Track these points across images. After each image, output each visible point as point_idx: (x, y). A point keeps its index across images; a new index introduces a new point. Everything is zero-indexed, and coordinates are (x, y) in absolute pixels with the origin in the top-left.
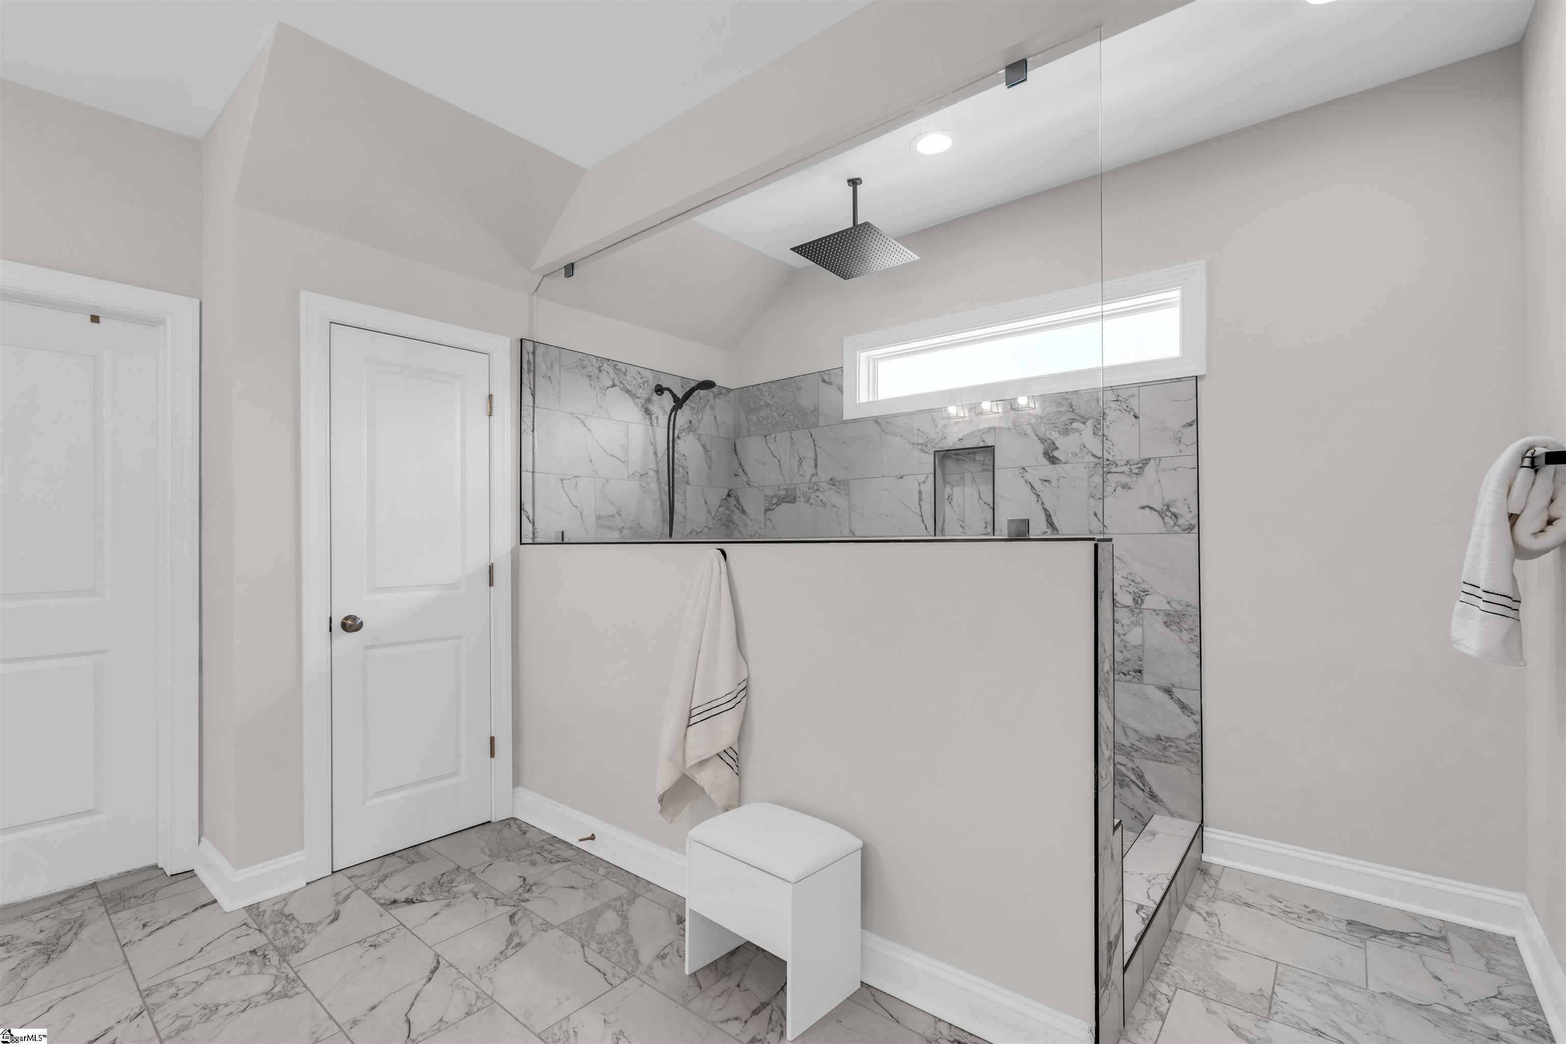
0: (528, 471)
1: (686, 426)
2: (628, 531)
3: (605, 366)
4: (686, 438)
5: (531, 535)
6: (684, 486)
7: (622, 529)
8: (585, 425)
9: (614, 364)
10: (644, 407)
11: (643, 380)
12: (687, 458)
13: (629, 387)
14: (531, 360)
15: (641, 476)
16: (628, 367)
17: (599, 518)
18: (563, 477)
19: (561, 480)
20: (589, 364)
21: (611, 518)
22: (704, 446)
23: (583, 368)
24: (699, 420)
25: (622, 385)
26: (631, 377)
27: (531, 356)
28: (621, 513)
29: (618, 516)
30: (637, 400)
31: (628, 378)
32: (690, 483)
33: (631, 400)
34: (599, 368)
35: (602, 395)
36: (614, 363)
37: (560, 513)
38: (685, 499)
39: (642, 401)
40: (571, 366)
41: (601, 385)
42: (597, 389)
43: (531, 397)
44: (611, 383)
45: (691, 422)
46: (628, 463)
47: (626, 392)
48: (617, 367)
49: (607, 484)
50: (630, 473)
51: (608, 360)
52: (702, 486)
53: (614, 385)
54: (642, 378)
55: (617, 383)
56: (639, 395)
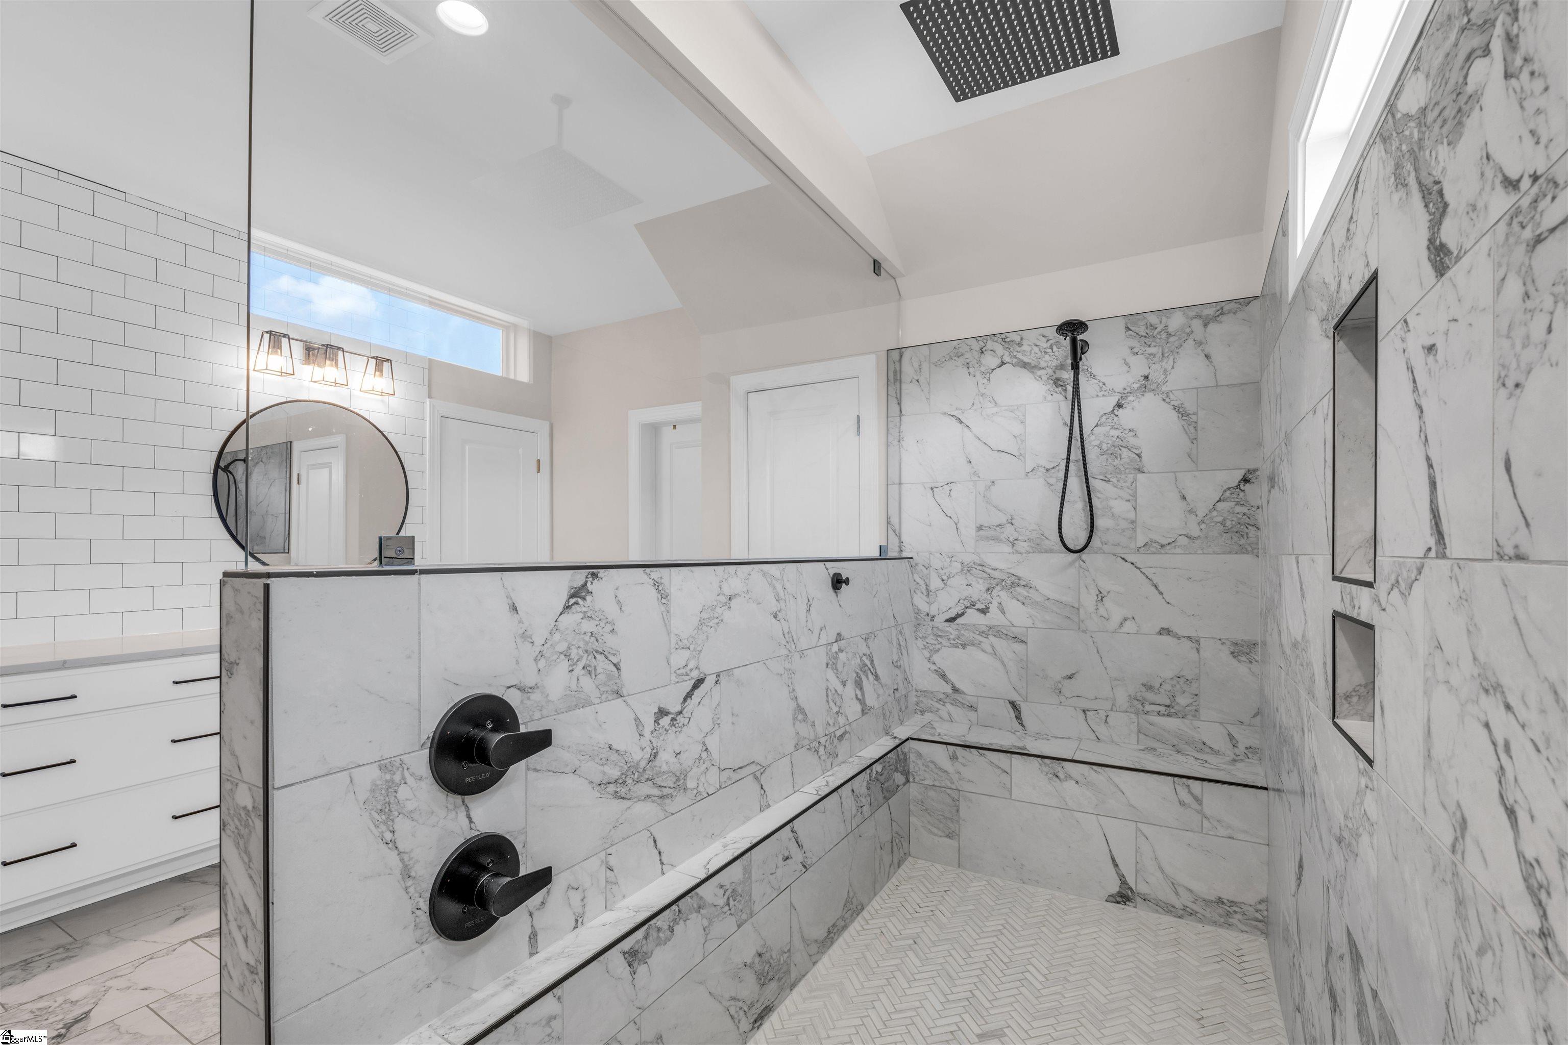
0: (894, 484)
1: (1136, 386)
2: (1025, 544)
3: (990, 344)
4: (1135, 404)
5: (897, 549)
6: (1131, 476)
7: (1015, 542)
8: (961, 422)
9: (1003, 339)
10: (1053, 378)
11: (1050, 342)
12: (1137, 433)
13: (1026, 359)
14: (898, 369)
15: (1047, 470)
16: (1023, 334)
17: (980, 528)
18: (933, 486)
19: (932, 489)
20: (968, 349)
21: (998, 528)
22: (1177, 409)
23: (959, 357)
24: (1165, 370)
25: (1015, 360)
26: (1029, 345)
27: (897, 365)
28: (1013, 521)
29: (1010, 525)
30: (1040, 373)
31: (1025, 347)
32: (1145, 470)
33: (1031, 375)
34: (981, 349)
35: (985, 381)
36: (1003, 336)
37: (930, 525)
38: (1134, 495)
39: (1050, 371)
40: (943, 360)
41: (983, 369)
42: (978, 374)
43: (897, 408)
44: (998, 362)
45: (1146, 377)
46: (1024, 458)
47: (1021, 367)
48: (1007, 340)
49: (992, 487)
50: (1028, 470)
51: (994, 335)
52: (1175, 472)
53: (1003, 363)
54: (1048, 341)
55: (1007, 358)
56: (1043, 364)
